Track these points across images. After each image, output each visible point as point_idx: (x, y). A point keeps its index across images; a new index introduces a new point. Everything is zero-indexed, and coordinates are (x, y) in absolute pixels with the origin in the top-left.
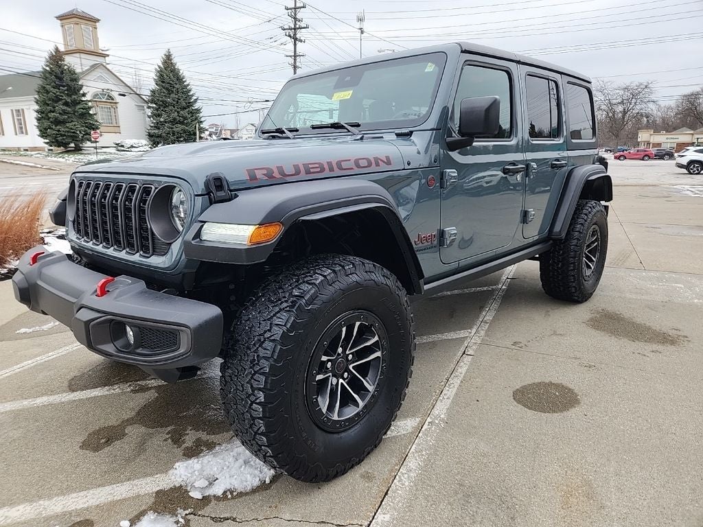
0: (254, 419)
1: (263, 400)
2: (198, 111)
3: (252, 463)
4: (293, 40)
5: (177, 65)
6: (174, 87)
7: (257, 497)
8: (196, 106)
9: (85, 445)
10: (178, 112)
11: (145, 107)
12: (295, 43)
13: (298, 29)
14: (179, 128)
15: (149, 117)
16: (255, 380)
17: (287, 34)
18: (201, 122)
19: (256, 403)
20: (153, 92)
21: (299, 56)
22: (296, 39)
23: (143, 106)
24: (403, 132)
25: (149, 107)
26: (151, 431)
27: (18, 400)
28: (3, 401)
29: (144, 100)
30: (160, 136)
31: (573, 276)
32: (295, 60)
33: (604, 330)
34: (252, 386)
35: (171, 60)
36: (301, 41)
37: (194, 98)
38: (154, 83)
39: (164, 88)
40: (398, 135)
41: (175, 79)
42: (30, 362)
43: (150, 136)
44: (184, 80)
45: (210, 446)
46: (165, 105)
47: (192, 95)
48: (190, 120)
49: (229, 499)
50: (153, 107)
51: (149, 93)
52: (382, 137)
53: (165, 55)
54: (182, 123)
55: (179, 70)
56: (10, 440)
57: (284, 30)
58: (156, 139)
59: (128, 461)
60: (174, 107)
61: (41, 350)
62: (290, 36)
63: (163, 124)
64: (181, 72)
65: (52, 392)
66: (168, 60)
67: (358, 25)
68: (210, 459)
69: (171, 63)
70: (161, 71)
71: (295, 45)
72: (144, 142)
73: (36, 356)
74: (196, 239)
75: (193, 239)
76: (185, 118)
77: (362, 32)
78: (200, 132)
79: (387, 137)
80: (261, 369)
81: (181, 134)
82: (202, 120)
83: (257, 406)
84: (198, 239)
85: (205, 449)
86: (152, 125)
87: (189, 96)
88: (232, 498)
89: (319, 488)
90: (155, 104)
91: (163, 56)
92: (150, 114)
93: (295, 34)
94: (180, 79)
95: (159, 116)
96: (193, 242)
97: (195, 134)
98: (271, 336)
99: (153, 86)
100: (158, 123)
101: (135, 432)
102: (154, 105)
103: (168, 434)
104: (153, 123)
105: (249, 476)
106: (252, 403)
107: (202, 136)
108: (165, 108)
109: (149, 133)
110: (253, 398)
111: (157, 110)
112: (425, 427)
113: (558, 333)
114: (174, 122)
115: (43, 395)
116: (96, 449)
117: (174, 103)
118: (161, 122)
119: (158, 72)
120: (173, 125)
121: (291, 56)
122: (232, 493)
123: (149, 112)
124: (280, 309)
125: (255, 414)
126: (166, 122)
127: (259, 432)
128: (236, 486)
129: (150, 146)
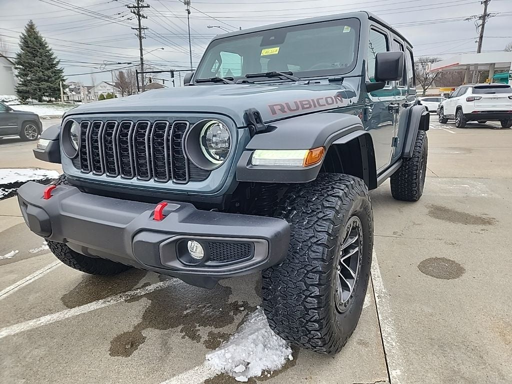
0: (307, 310)
1: (318, 294)
2: (61, 71)
3: (269, 345)
4: (137, 16)
5: (40, 33)
6: (38, 51)
7: (290, 372)
8: (59, 67)
9: (114, 352)
10: (43, 72)
11: (13, 68)
12: (139, 18)
13: (141, 7)
14: (44, 85)
15: (17, 76)
16: (308, 278)
17: (133, 11)
18: (64, 80)
19: (312, 297)
20: (19, 55)
21: (144, 29)
22: (139, 16)
23: (11, 68)
24: (336, 78)
25: (16, 68)
26: (166, 332)
27: (22, 322)
28: (8, 324)
29: (11, 62)
30: (28, 92)
31: (415, 183)
32: (140, 32)
33: (443, 219)
34: (305, 283)
35: (33, 29)
36: (144, 17)
37: (57, 60)
38: (19, 48)
39: (29, 52)
40: (330, 81)
41: (38, 45)
42: (12, 287)
43: (19, 92)
44: (46, 46)
45: (226, 337)
46: (32, 66)
47: (55, 58)
48: (53, 79)
49: (269, 378)
50: (20, 68)
51: (15, 56)
52: (319, 83)
53: (28, 25)
54: (47, 81)
55: (41, 38)
56: (38, 358)
57: (129, 7)
58: (24, 95)
59: (161, 359)
60: (39, 68)
61: (16, 276)
62: (134, 13)
63: (29, 81)
64: (43, 39)
65: (51, 311)
66: (31, 28)
67: (186, 7)
68: (235, 348)
69: (34, 32)
70: (25, 38)
71: (139, 20)
72: (14, 97)
73: (15, 281)
74: (249, 165)
75: (247, 165)
76: (49, 77)
77: (189, 13)
78: (64, 88)
79: (323, 82)
80: (314, 268)
81: (46, 89)
82: (65, 78)
83: (311, 299)
84: (251, 165)
85: (222, 340)
86: (21, 83)
87: (51, 58)
88: (271, 377)
89: (334, 358)
90: (22, 65)
91: (27, 26)
92: (17, 74)
93: (138, 12)
94: (42, 45)
95: (26, 75)
96: (247, 167)
97: (59, 90)
98: (318, 241)
99: (19, 50)
100: (25, 81)
101: (152, 334)
102: (21, 67)
103: (181, 331)
104: (21, 81)
105: (275, 356)
106: (306, 297)
107: (65, 91)
108: (31, 68)
109: (18, 90)
110: (308, 293)
111: (24, 71)
112: (377, 300)
113: (416, 223)
114: (40, 80)
115: (44, 314)
116: (127, 353)
117: (39, 64)
118: (28, 80)
119: (23, 38)
120: (39, 82)
121: (136, 29)
122: (269, 372)
123: (16, 72)
124: (318, 218)
125: (308, 306)
126: (32, 80)
127: (311, 320)
128: (270, 366)
129: (19, 100)
